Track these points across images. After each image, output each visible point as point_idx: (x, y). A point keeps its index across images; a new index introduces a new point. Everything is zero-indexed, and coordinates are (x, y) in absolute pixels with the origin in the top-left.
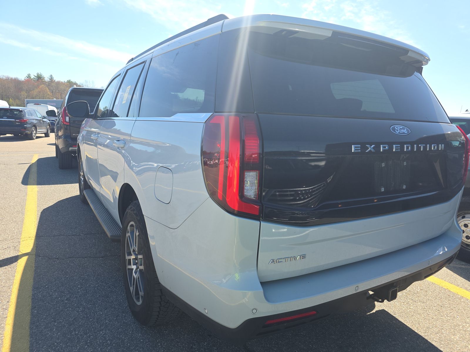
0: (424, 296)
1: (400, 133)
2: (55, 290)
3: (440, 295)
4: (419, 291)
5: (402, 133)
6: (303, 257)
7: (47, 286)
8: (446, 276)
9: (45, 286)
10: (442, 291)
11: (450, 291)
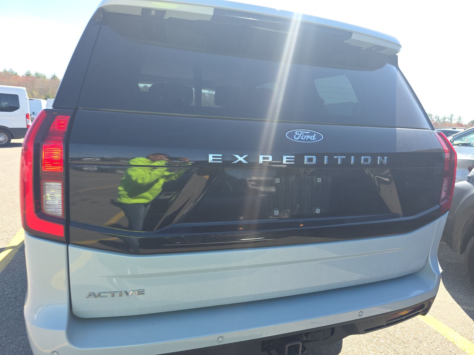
0: (414, 348)
1: (302, 140)
2: (12, 286)
3: (438, 349)
4: (410, 339)
5: (305, 140)
6: (141, 292)
7: (7, 282)
8: (460, 324)
9: (6, 281)
10: (444, 344)
11: (455, 346)
